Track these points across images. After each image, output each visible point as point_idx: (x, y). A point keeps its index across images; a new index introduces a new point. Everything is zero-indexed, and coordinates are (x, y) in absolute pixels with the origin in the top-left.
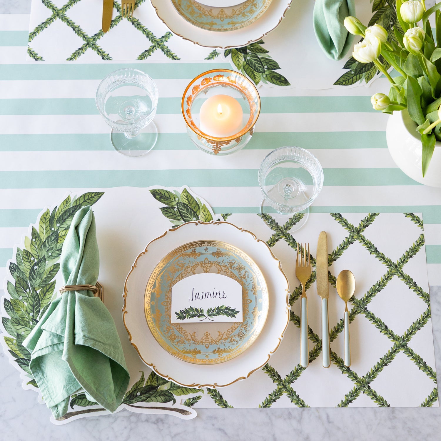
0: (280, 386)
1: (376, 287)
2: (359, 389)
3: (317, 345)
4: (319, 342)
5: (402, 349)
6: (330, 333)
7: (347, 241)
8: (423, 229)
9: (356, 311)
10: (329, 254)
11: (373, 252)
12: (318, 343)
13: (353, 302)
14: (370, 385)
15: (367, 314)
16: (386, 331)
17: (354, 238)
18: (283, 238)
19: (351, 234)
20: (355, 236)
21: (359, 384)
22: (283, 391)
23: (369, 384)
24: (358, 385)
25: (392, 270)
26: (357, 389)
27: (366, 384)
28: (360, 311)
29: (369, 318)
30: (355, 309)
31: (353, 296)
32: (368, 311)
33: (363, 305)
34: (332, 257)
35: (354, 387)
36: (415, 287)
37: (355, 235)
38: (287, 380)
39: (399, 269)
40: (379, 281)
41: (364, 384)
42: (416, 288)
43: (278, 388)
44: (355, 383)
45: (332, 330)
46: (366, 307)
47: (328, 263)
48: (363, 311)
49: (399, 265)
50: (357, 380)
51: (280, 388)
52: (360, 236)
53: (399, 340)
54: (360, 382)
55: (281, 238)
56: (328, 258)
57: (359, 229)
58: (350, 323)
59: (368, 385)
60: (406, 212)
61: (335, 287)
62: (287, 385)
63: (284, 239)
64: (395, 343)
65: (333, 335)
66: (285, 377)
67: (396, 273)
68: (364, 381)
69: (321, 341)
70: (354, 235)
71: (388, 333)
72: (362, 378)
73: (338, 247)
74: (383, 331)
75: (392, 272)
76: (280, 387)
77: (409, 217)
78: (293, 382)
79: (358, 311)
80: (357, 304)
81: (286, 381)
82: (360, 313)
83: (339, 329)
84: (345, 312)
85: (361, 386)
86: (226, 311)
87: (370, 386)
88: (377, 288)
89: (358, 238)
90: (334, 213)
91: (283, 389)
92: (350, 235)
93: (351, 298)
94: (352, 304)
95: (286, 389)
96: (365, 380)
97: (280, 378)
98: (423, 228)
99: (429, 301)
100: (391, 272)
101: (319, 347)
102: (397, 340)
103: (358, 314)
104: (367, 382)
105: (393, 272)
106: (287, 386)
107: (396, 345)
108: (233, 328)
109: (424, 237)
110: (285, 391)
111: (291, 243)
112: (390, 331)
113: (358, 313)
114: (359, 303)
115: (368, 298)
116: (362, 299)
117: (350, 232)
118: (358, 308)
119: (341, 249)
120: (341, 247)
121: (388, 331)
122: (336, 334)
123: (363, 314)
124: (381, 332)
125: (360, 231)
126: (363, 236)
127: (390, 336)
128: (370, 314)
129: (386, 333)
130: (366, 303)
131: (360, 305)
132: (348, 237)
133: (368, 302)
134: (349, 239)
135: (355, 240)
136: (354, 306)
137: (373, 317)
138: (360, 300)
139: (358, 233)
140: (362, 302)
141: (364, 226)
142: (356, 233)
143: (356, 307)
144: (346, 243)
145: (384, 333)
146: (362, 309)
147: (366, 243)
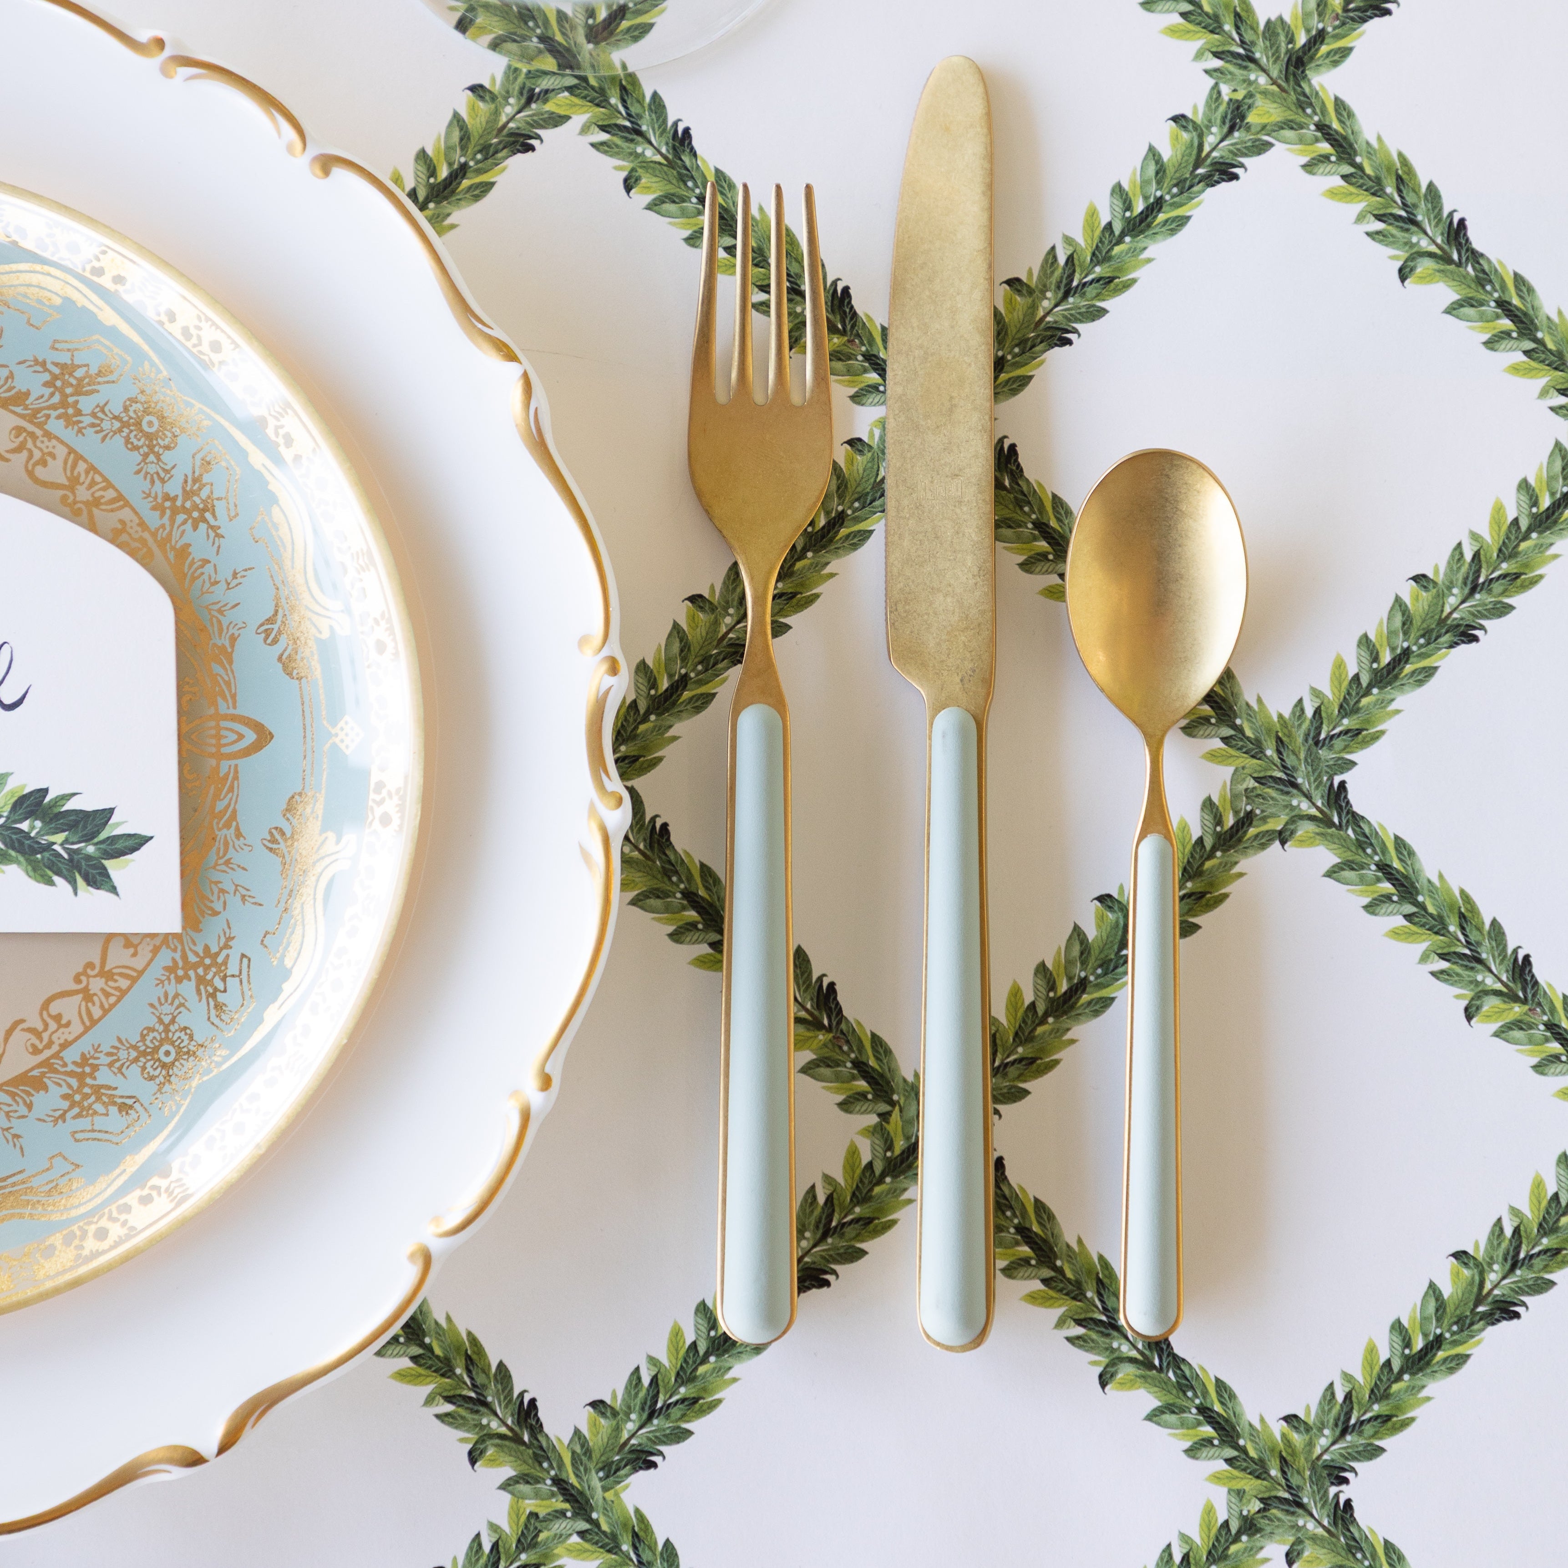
0: (537, 1495)
1: (1441, 597)
2: (1250, 1526)
3: (880, 1132)
4: (893, 1104)
6: (994, 1021)
7: (1181, 148)
9: (1246, 820)
10: (1013, 283)
11: (1425, 266)
12: (885, 1116)
13: (1225, 740)
14: (1346, 1492)
15: (1344, 843)
16: (1518, 1010)
17: (1248, 128)
18: (579, 120)
19: (1226, 90)
20: (1259, 101)
21: (1250, 1484)
22: (561, 1538)
23: (1346, 1481)
24: (1240, 1494)
26: (1234, 1526)
27: (1316, 1481)
28: (1284, 818)
29: (1362, 881)
30: (1235, 797)
31: (1227, 677)
32: (1356, 819)
33: (1313, 761)
34: (1034, 307)
35: (1209, 1511)
37: (1265, 93)
38: (596, 1442)
40: (1475, 536)
41: (1295, 1480)
43: (515, 1512)
44: (1217, 1478)
45: (1016, 993)
46: (1337, 780)
47: (999, 365)
48: (1312, 818)
50: (1237, 1447)
51: (533, 1515)
52: (1305, 101)
54: (1259, 1470)
55: (557, 120)
56: (996, 313)
57: (1302, 39)
58: (1188, 929)
59: (1333, 1490)
61: (1057, 594)
62: (597, 1484)
63: (585, 130)
65: (1023, 1035)
66: (583, 1419)
68: (1293, 1454)
69: (914, 1091)
70: (1250, 95)
71: (1530, 1026)
72: (1278, 1428)
73: (1092, 214)
74: (1490, 1004)
76: (530, 1505)
78: (654, 1465)
79: (1264, 820)
80: (1256, 750)
81: (588, 1452)
82: (1283, 837)
83: (1081, 986)
84: (1142, 837)
85: (1267, 1502)
86: (25, 826)
87: (1348, 1502)
88: (1452, 601)
89: (1290, 125)
91: (559, 1526)
92: (1215, 95)
93: (1210, 698)
94: (1213, 756)
95: (584, 1526)
96: (1311, 1444)
97: (537, 1428)
101: (900, 1145)
103: (1263, 846)
104: (1326, 1467)
106: (598, 1495)
108: (97, 985)
110: (575, 1539)
111: (647, 165)
112: (1553, 1010)
113: (1264, 841)
114: (1279, 740)
115: (1365, 701)
116: (1309, 712)
117: (1217, 63)
118: (1270, 787)
119: (1123, 234)
120: (1128, 207)
121: (1539, 1004)
122: (1058, 1030)
123: (1312, 845)
124: (1469, 1014)
125: (1312, 58)
126: (1339, 104)
127: (1557, 1051)
128: (1378, 850)
129: (1518, 1025)
130: (1338, 743)
131: (1290, 761)
132: (1199, 118)
133: (1359, 732)
134: (1201, 136)
135: (1261, 148)
136: (1226, 772)
137: (1406, 877)
138: (1287, 714)
139: (1287, 80)
140: (1307, 735)
141: (1354, 10)
142: (1275, 74)
143: (1252, 784)
144: (1170, 172)
145: (1495, 1026)
146: (1304, 806)
147: (1369, 171)
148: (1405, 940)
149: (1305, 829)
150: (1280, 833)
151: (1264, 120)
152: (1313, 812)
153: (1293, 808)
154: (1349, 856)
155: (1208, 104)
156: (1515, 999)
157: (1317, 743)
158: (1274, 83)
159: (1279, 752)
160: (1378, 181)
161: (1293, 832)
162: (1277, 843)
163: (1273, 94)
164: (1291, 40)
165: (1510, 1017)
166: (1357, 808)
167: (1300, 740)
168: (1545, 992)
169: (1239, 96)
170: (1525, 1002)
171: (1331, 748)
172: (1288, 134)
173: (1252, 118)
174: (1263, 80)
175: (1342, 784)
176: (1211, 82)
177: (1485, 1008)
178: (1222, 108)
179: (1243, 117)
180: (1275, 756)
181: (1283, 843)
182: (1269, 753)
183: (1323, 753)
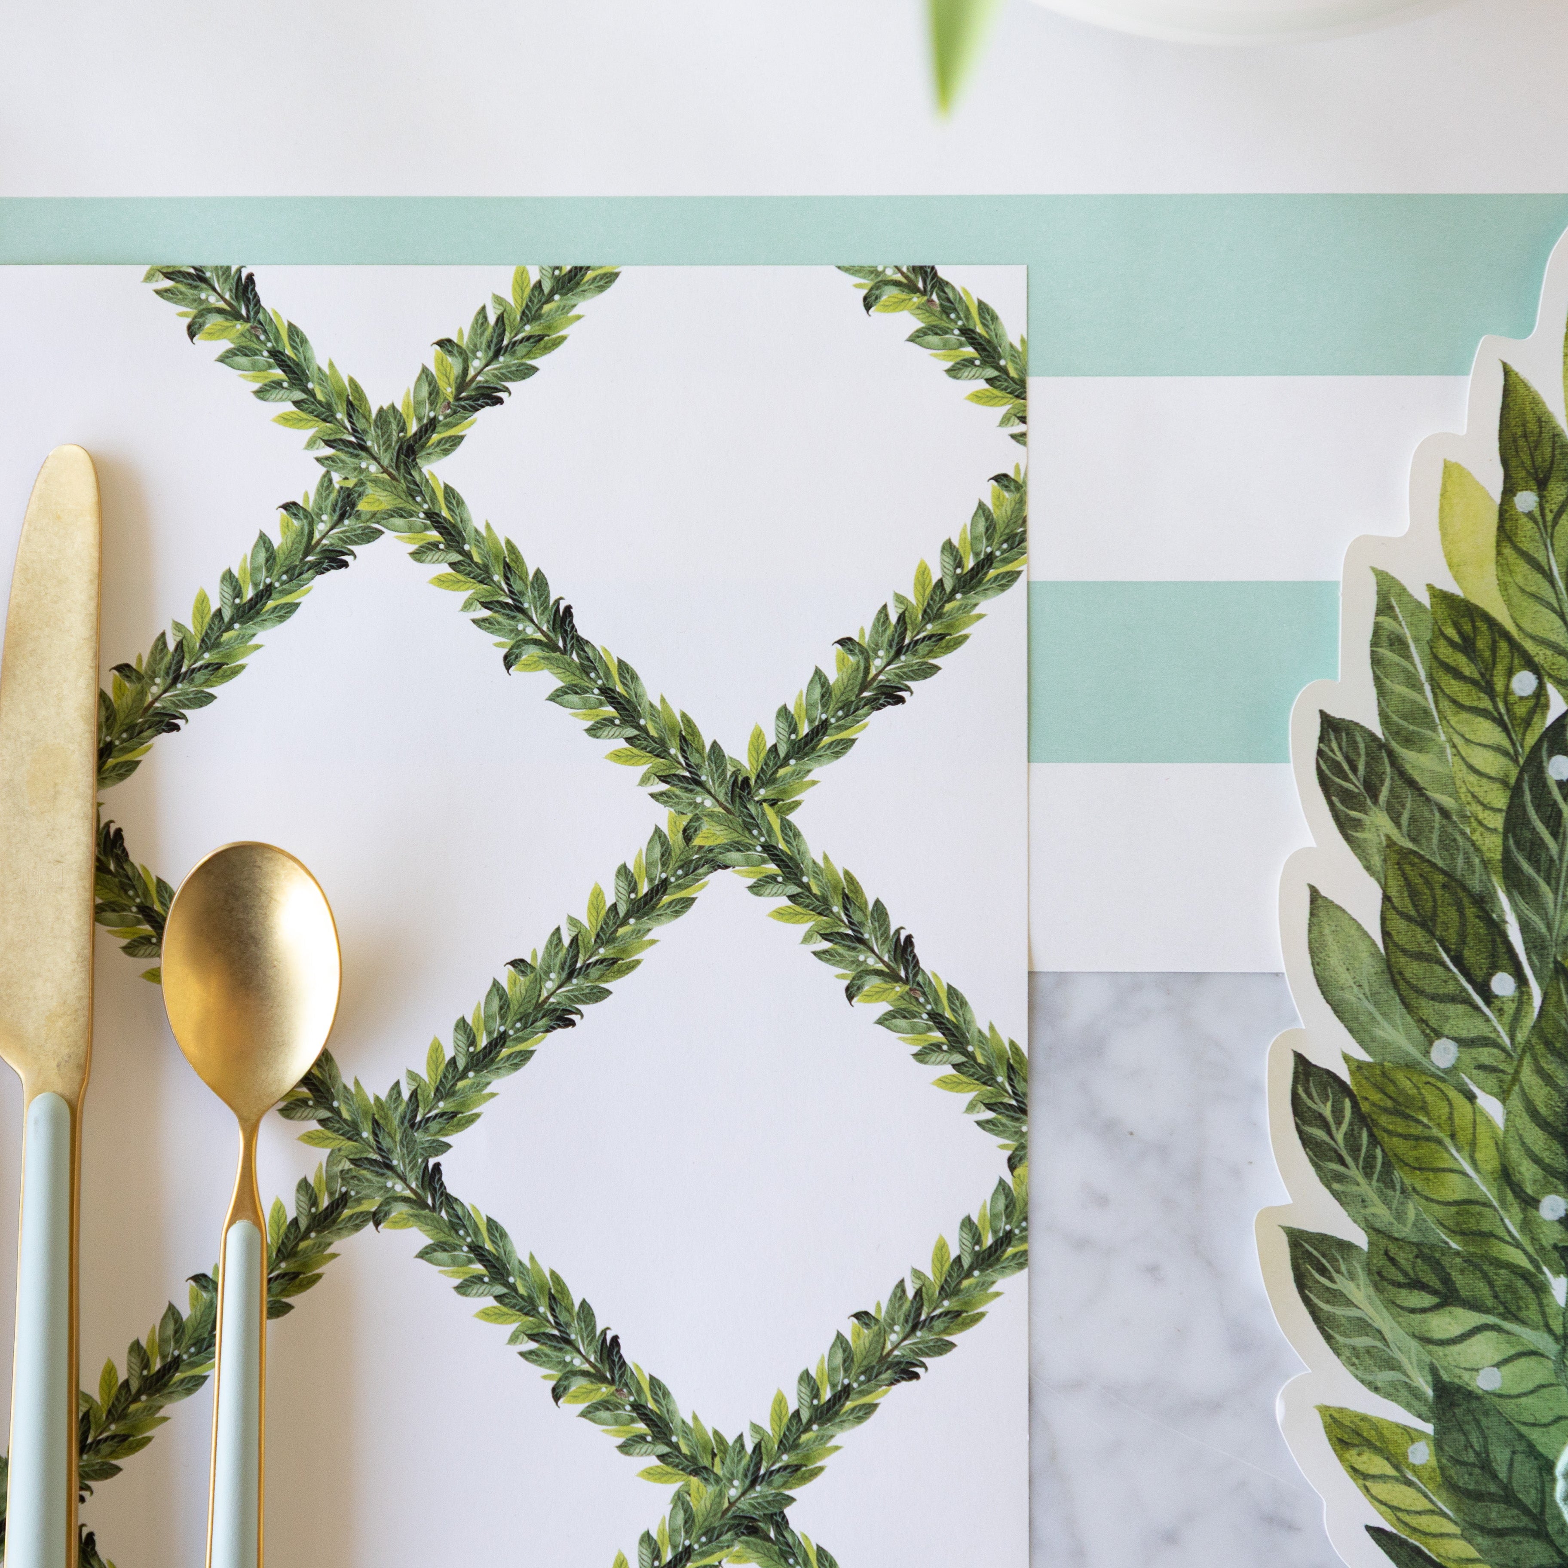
1: (538, 982)
5: (737, 1548)
6: (87, 1398)
7: (291, 536)
8: (1020, 428)
9: (342, 1201)
10: (123, 669)
11: (531, 653)
13: (322, 1122)
15: (437, 1224)
17: (358, 515)
19: (336, 477)
20: (370, 489)
25: (696, 818)
28: (378, 1200)
30: (331, 1178)
31: (325, 1059)
32: (449, 1201)
33: (408, 1143)
34: (143, 693)
36: (899, 989)
37: (375, 481)
39: (770, 813)
40: (573, 922)
42: (911, 996)
45: (110, 1371)
46: (432, 1162)
47: (104, 752)
48: (406, 1200)
49: (766, 777)
52: (415, 490)
53: (718, 1469)
56: (102, 697)
57: (413, 427)
58: (278, 1309)
60: (865, 261)
61: (154, 976)
64: (680, 1500)
65: (116, 1413)
67: (737, 846)
70: (361, 483)
71: (617, 1407)
73: (203, 600)
74: (578, 1384)
75: (697, 842)
77: (897, 305)
79: (359, 1201)
80: (352, 1132)
82: (377, 1218)
83: (174, 1364)
84: (232, 1222)
88: (550, 985)
89: (400, 513)
90: (186, 261)
92: (327, 481)
93: (308, 1080)
94: (310, 1138)
98: (1023, 420)
99: (1021, 1110)
100: (688, 839)
102: (696, 1472)
103: (358, 1227)
105: (707, 843)
107: (687, 1509)
109: (1021, 503)
112: (640, 1390)
113: (358, 1223)
114: (375, 1122)
115: (461, 1084)
116: (406, 1095)
117: (329, 451)
118: (365, 1169)
119: (232, 621)
120: (238, 594)
121: (626, 1385)
122: (151, 1408)
123: (405, 1226)
124: (557, 1394)
125: (423, 447)
126: (449, 491)
127: (643, 1432)
128: (470, 1232)
129: (605, 1405)
130: (434, 1126)
131: (386, 1143)
132: (310, 506)
133: (454, 1115)
134: (311, 524)
135: (370, 535)
136: (322, 1154)
137: (498, 1259)
138: (383, 1097)
139: (398, 468)
140: (403, 1118)
141: (466, 399)
142: (386, 462)
143: (347, 1165)
144: (280, 558)
145: (582, 1407)
146: (399, 1187)
147: (477, 558)
148: (495, 1321)
149: (399, 1210)
150: (374, 1214)
151: (374, 508)
152: (408, 1193)
153: (387, 1190)
154: (442, 1237)
155: (319, 493)
156: (602, 1379)
157: (412, 1126)
158: (385, 471)
159: (375, 1135)
160: (486, 568)
161: (387, 1214)
162: (371, 1225)
163: (383, 482)
164: (403, 429)
165: (597, 1398)
166: (451, 1190)
167: (396, 1122)
168: (632, 1373)
169: (350, 484)
170: (612, 1382)
171: (426, 1130)
172: (398, 521)
173: (362, 506)
174: (374, 468)
175: (437, 1166)
176: (322, 470)
177: (573, 1389)
178: (333, 496)
179: (353, 505)
180: (371, 1138)
181: (377, 1224)
182: (365, 1135)
183: (418, 1135)
